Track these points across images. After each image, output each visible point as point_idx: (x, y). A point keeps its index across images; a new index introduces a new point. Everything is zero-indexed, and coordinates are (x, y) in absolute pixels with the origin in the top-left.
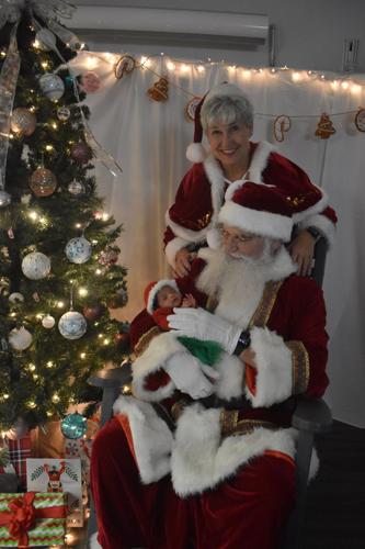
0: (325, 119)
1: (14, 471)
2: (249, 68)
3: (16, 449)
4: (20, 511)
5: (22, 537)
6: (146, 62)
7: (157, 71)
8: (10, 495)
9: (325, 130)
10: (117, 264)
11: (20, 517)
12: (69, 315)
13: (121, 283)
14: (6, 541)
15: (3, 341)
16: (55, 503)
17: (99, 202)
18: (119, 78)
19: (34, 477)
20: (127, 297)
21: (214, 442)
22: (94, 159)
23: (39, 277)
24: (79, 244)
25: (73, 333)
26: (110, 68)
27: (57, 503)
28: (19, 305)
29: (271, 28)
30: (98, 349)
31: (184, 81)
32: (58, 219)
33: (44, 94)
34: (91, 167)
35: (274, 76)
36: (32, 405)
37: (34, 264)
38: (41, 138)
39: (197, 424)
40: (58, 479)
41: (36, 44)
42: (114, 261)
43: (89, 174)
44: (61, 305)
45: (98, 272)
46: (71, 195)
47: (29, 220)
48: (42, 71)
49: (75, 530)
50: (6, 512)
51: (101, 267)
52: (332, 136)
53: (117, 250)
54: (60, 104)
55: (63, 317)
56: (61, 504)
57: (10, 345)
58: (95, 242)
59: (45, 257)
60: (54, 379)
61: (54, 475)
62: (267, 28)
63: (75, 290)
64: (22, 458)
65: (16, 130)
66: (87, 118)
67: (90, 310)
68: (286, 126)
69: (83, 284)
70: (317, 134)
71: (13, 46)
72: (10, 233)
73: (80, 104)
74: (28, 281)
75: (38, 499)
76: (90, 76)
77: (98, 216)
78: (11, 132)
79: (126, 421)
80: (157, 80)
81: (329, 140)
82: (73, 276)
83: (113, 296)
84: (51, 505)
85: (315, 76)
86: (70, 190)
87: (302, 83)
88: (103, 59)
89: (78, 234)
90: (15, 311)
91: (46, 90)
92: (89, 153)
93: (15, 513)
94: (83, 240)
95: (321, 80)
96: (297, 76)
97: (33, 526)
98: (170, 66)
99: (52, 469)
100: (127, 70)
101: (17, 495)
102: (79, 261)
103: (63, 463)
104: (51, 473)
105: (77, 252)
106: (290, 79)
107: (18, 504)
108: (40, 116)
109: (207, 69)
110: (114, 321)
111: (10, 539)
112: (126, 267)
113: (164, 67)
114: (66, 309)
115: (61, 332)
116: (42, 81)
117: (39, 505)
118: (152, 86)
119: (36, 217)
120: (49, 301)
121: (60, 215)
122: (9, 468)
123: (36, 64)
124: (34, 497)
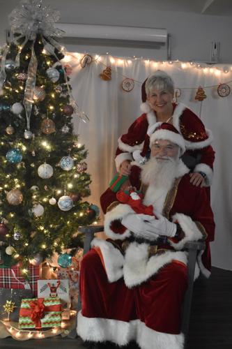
0: (200, 90)
1: (30, 288)
2: (157, 61)
3: (31, 275)
4: (37, 307)
5: (37, 322)
6: (98, 58)
7: (105, 63)
8: (30, 300)
9: (200, 96)
10: (86, 172)
11: (37, 310)
12: (64, 197)
14: (29, 325)
15: (29, 211)
16: (55, 303)
17: (76, 137)
18: (84, 67)
19: (42, 291)
21: (145, 261)
22: (73, 114)
23: (48, 177)
24: (68, 160)
25: (66, 207)
26: (78, 61)
27: (57, 303)
28: (37, 192)
29: (168, 36)
31: (120, 68)
32: (57, 146)
33: (49, 79)
35: (172, 66)
36: (44, 247)
37: (44, 170)
38: (48, 102)
39: (136, 252)
40: (55, 291)
41: (44, 52)
42: (85, 169)
43: (72, 121)
45: (76, 176)
46: (63, 133)
48: (47, 67)
49: (65, 321)
50: (28, 309)
51: (78, 173)
52: (204, 100)
53: (86, 164)
54: (57, 83)
55: (61, 198)
56: (59, 303)
57: (33, 214)
58: (75, 159)
59: (50, 166)
60: (54, 233)
61: (53, 289)
62: (166, 36)
63: (66, 185)
64: (35, 280)
65: (35, 98)
66: (71, 91)
67: (73, 196)
68: (178, 94)
69: (69, 182)
70: (196, 98)
71: (33, 54)
72: (33, 153)
73: (67, 83)
74: (41, 179)
75: (45, 301)
76: (66, 66)
78: (33, 100)
79: (99, 250)
80: (105, 68)
81: (203, 101)
84: (53, 304)
85: (195, 65)
86: (63, 130)
87: (187, 70)
88: (73, 57)
89: (66, 155)
90: (35, 195)
91: (50, 77)
92: (72, 110)
93: (34, 309)
94: (69, 158)
95: (198, 68)
96: (184, 66)
97: (43, 317)
98: (112, 60)
99: (52, 286)
100: (88, 63)
101: (34, 299)
102: (67, 169)
103: (59, 282)
104: (51, 288)
105: (66, 164)
106: (180, 68)
107: (35, 303)
109: (133, 61)
110: (86, 202)
111: (31, 323)
113: (108, 60)
114: (62, 195)
115: (60, 207)
116: (48, 72)
117: (47, 304)
118: (102, 72)
119: (46, 145)
120: (53, 190)
121: (57, 144)
122: (27, 286)
123: (44, 63)
124: (43, 300)
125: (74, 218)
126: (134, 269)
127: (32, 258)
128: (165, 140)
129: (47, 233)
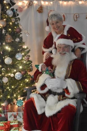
2: (66, 1)
3: (5, 110)
4: (7, 125)
6: (35, 2)
8: (4, 122)
10: (29, 60)
11: (7, 127)
13: (31, 65)
15: (1, 80)
17: (24, 43)
18: (28, 7)
19: (10, 117)
20: (33, 69)
22: (22, 32)
23: (9, 64)
24: (19, 55)
25: (19, 78)
27: (16, 123)
28: (4, 71)
30: (25, 83)
31: (47, 7)
32: (13, 48)
33: (8, 16)
34: (21, 34)
36: (9, 97)
37: (8, 60)
38: (8, 27)
41: (5, 2)
43: (21, 35)
44: (15, 71)
45: (24, 62)
46: (16, 42)
47: (6, 49)
50: (3, 126)
51: (25, 60)
53: (29, 56)
54: (12, 17)
55: (16, 74)
56: (17, 123)
57: (3, 82)
58: (23, 54)
59: (10, 58)
60: (14, 90)
61: (15, 117)
63: (19, 67)
64: (6, 113)
65: (1, 26)
66: (19, 21)
67: (23, 72)
68: (77, 17)
69: (20, 65)
72: (1, 52)
73: (17, 17)
74: (6, 65)
75: (11, 123)
76: (20, 8)
77: (24, 47)
80: (39, 7)
82: (18, 63)
83: (29, 68)
84: (15, 124)
85: (86, 2)
86: (16, 40)
87: (82, 4)
88: (23, 2)
89: (19, 52)
90: (3, 73)
91: (8, 14)
92: (21, 30)
93: (5, 126)
94: (20, 53)
96: (80, 2)
98: (43, 3)
99: (14, 115)
100: (30, 4)
101: (6, 122)
102: (19, 59)
103: (17, 113)
104: (14, 116)
105: (19, 57)
106: (78, 3)
107: (6, 124)
108: (7, 21)
109: (53, 3)
110: (29, 75)
112: (32, 60)
113: (41, 3)
114: (17, 72)
115: (16, 78)
116: (7, 12)
117: (11, 124)
118: (38, 9)
119: (8, 48)
120: (12, 70)
121: (14, 47)
122: (3, 115)
123: (5, 7)
124: (10, 122)
125: (24, 83)
126: (50, 108)
127: (3, 103)
128: (63, 44)
129: (10, 91)
